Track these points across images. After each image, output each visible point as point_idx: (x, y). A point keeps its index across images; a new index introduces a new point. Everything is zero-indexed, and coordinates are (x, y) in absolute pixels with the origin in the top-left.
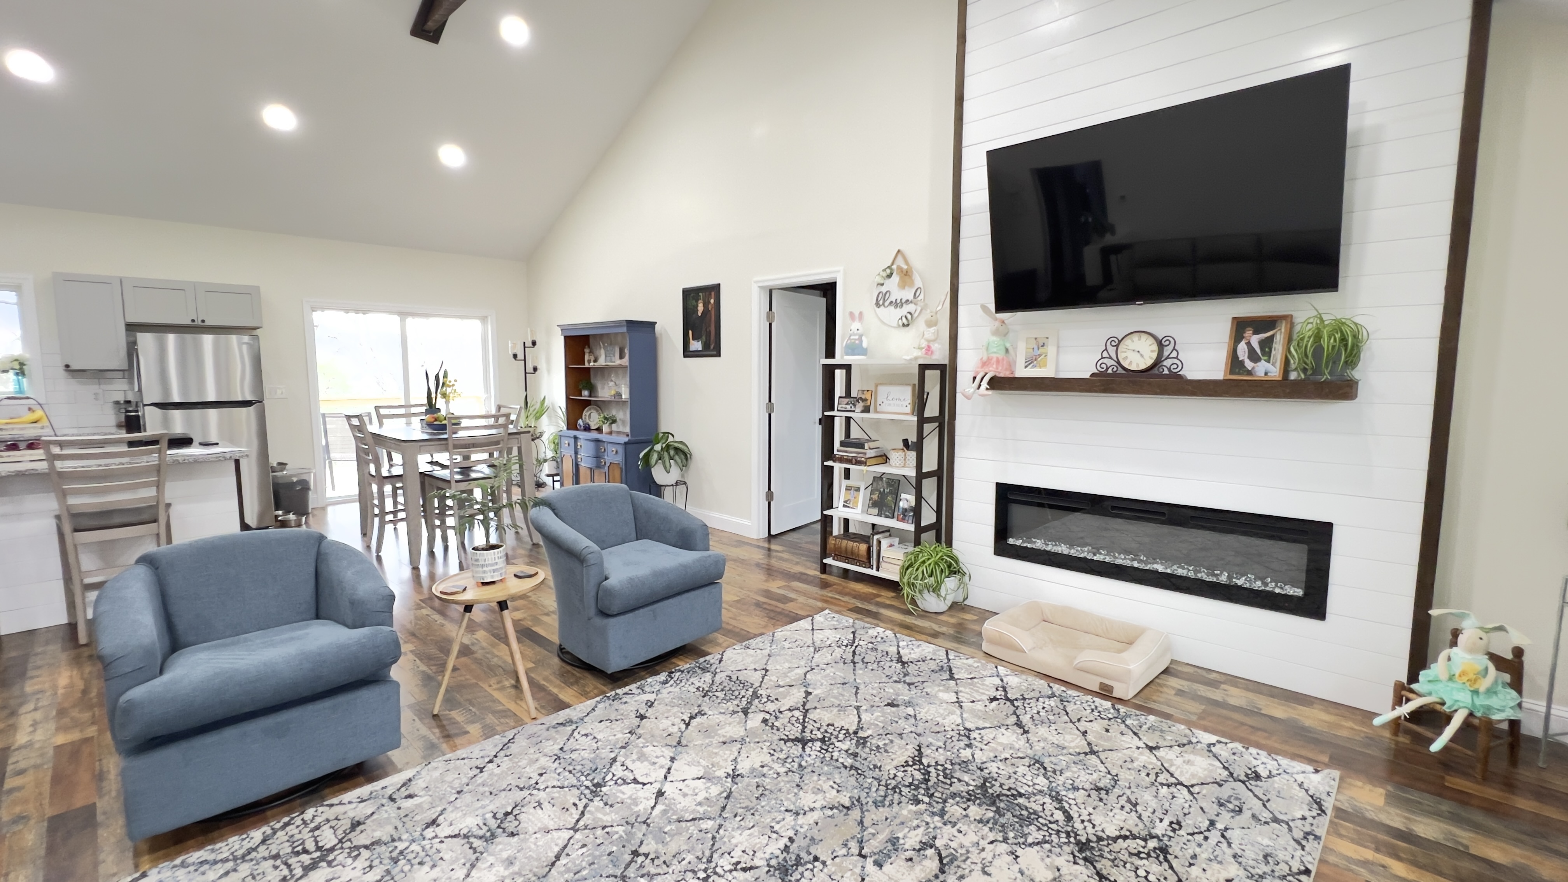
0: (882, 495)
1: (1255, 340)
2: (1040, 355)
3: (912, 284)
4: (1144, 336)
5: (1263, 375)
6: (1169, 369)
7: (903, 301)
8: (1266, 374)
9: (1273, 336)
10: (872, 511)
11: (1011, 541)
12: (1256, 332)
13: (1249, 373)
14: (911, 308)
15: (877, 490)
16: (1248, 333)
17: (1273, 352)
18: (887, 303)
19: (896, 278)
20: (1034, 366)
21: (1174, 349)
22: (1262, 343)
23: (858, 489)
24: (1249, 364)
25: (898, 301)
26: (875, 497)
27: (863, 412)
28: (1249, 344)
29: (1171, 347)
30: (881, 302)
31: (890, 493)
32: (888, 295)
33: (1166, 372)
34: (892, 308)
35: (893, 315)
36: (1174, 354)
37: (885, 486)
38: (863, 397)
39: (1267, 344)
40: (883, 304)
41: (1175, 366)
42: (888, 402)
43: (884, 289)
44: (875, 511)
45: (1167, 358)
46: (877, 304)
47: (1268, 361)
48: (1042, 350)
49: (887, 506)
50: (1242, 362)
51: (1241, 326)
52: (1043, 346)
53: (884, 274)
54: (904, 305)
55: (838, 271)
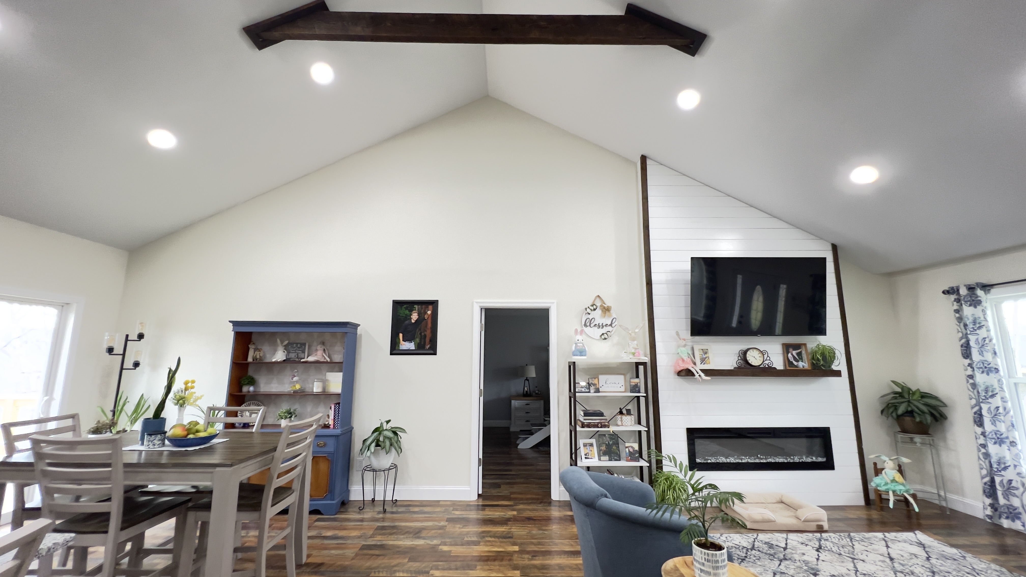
0: (608, 446)
1: (794, 353)
2: (706, 358)
3: (610, 316)
4: (755, 350)
5: (802, 367)
6: (768, 365)
7: (604, 325)
8: (803, 367)
9: (801, 352)
10: (602, 458)
11: (698, 461)
12: (794, 350)
13: (796, 366)
14: (609, 328)
15: (604, 443)
16: (791, 350)
17: (803, 358)
18: (592, 325)
19: (599, 311)
20: (704, 364)
21: (768, 356)
22: (798, 354)
23: (591, 445)
24: (795, 363)
25: (600, 325)
26: (603, 448)
27: (595, 392)
28: (792, 354)
29: (766, 355)
30: (588, 324)
31: (614, 444)
32: (593, 319)
33: (767, 366)
34: (596, 328)
35: (597, 332)
36: (768, 358)
37: (609, 439)
38: (593, 383)
39: (799, 354)
40: (590, 325)
41: (769, 364)
42: (607, 385)
43: (590, 317)
44: (607, 458)
45: (766, 360)
46: (585, 325)
47: (802, 362)
48: (706, 356)
49: (614, 453)
50: (792, 362)
51: (787, 348)
52: (706, 353)
53: (592, 308)
54: (604, 327)
55: (553, 303)
